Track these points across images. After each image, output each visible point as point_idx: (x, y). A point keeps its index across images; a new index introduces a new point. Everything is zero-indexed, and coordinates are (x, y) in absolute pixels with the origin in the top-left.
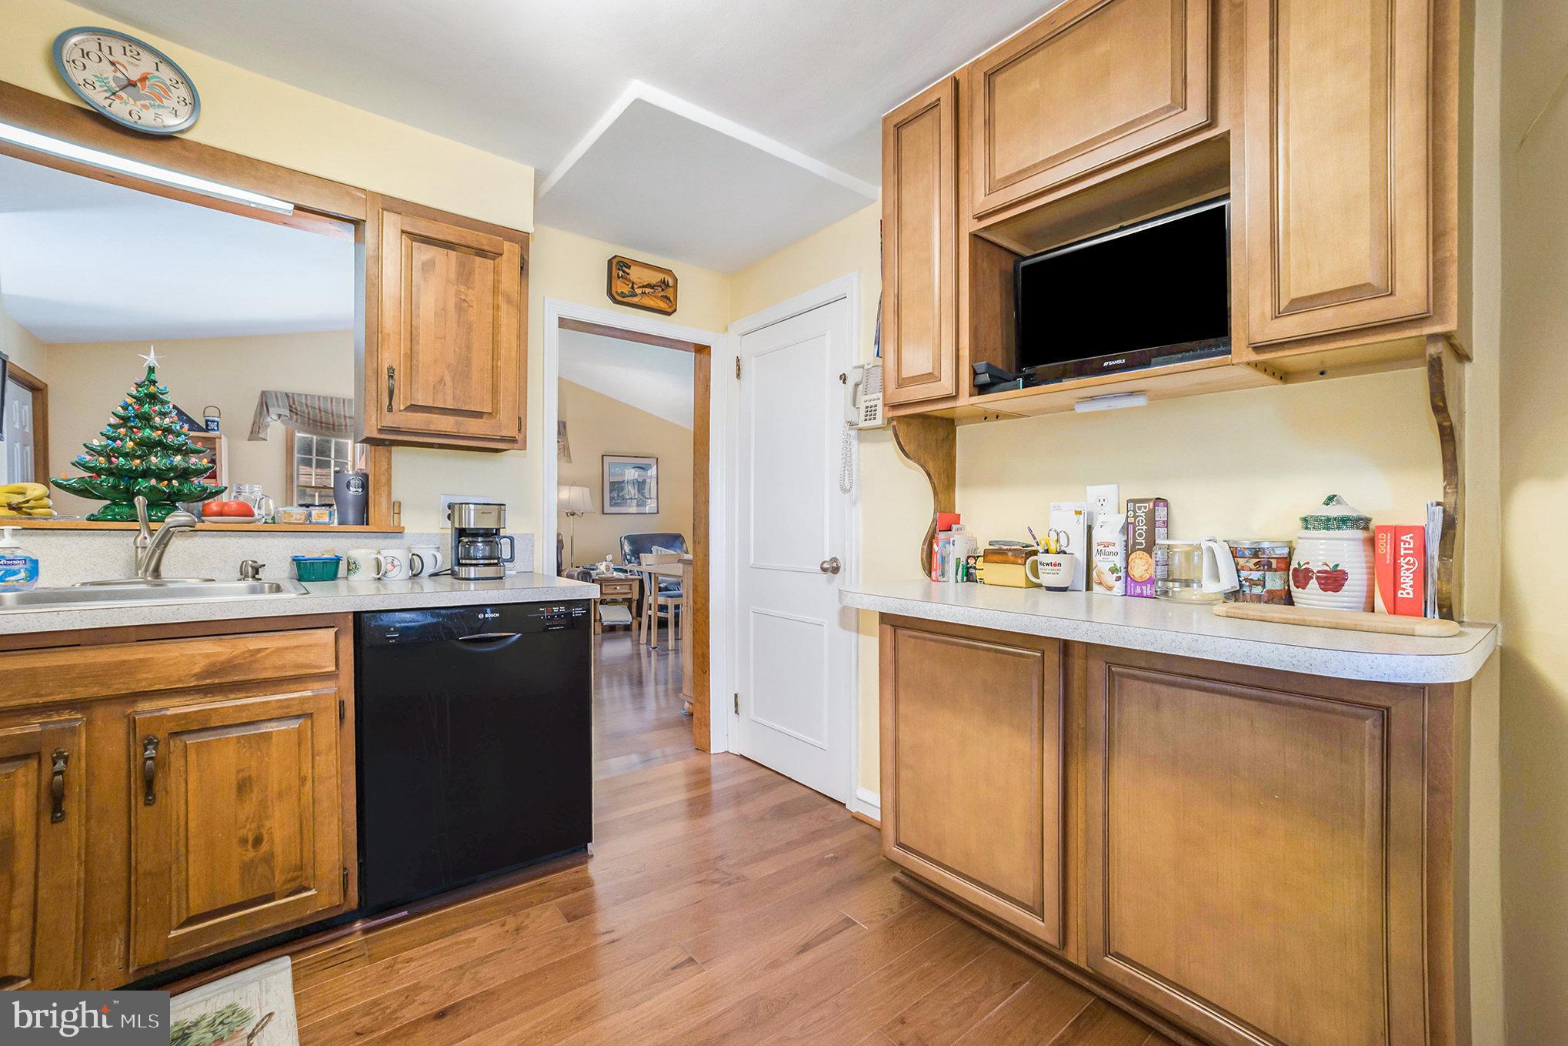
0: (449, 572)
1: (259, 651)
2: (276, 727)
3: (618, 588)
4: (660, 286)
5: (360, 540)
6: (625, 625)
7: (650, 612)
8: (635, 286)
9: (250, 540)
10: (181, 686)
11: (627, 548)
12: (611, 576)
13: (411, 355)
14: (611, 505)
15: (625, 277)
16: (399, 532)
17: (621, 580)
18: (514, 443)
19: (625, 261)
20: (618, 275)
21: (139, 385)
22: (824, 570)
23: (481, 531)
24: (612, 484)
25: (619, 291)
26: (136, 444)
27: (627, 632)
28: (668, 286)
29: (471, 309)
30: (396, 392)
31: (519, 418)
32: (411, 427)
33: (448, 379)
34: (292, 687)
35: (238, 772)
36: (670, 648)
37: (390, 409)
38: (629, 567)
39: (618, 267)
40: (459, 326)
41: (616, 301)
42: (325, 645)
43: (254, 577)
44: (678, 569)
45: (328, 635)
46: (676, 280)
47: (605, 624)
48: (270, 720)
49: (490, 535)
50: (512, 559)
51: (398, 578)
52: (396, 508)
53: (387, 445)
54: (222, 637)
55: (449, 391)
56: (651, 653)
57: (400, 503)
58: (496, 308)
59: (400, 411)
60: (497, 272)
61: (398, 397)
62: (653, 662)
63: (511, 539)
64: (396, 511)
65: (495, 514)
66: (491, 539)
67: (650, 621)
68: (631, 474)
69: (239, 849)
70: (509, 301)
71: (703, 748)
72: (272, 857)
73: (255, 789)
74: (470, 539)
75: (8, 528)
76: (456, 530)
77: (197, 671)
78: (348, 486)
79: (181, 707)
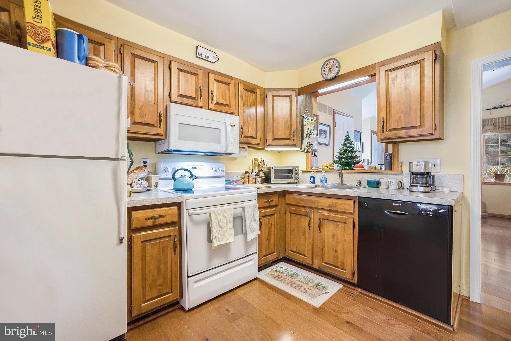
1: (337, 203)
2: (340, 224)
5: (388, 175)
9: (362, 175)
10: (325, 208)
13: (389, 112)
16: (401, 173)
18: (433, 136)
21: (346, 136)
23: (419, 173)
26: (343, 151)
29: (411, 87)
31: (435, 125)
32: (390, 137)
33: (402, 117)
34: (344, 215)
35: (333, 232)
37: (383, 132)
40: (407, 96)
42: (350, 204)
45: (351, 202)
48: (339, 222)
51: (392, 188)
54: (331, 198)
55: (403, 121)
57: (402, 163)
58: (422, 82)
59: (386, 132)
61: (385, 127)
64: (400, 165)
69: (333, 251)
70: (428, 77)
72: (338, 257)
73: (336, 238)
74: (415, 176)
75: (323, 171)
76: (411, 172)
77: (327, 205)
78: (386, 158)
79: (325, 213)
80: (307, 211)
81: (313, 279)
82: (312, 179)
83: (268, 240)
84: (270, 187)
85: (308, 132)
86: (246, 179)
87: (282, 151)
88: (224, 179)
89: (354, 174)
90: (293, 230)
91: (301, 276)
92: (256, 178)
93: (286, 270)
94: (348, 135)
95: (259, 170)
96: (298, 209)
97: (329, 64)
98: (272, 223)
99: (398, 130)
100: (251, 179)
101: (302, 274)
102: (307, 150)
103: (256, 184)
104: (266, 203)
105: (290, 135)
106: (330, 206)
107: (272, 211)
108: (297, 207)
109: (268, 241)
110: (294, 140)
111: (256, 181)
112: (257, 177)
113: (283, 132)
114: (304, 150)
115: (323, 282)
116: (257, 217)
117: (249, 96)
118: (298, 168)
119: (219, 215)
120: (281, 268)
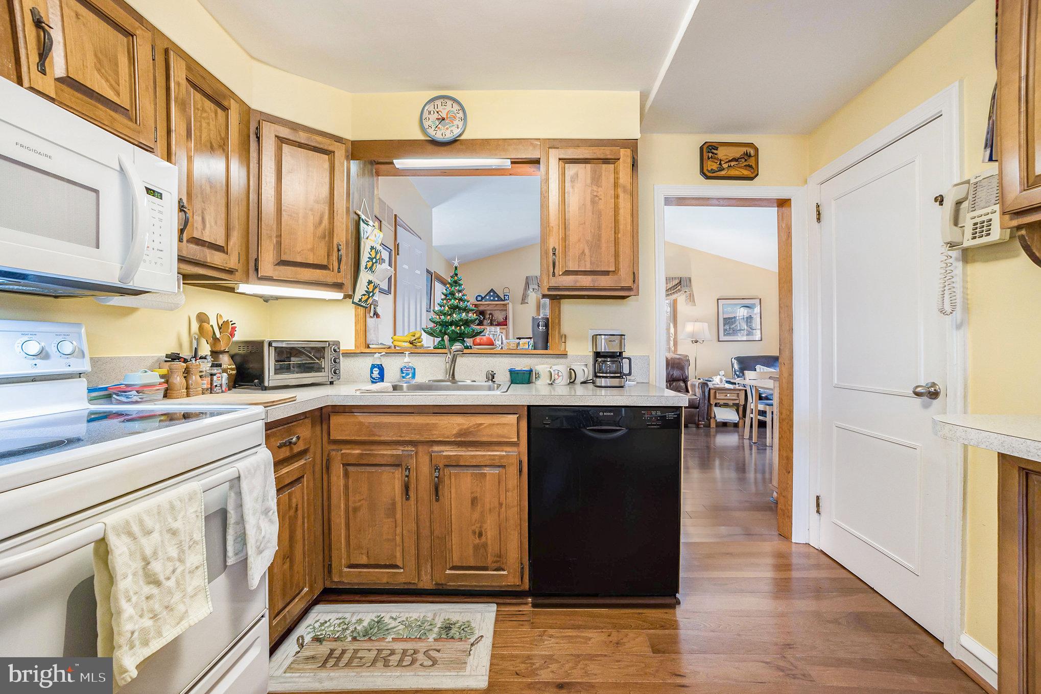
0: (591, 381)
1: (481, 424)
2: (489, 470)
3: (728, 395)
4: (743, 158)
5: (544, 359)
6: (734, 423)
7: (752, 416)
8: (722, 162)
9: (491, 359)
10: (448, 440)
11: (736, 367)
12: (723, 386)
13: (565, 239)
14: (724, 335)
15: (714, 158)
16: (564, 355)
17: (731, 390)
18: (630, 291)
19: (713, 144)
20: (709, 157)
21: (452, 277)
22: (918, 394)
23: (609, 354)
24: (725, 319)
25: (709, 169)
26: (449, 308)
27: (735, 429)
28: (750, 156)
29: (601, 200)
30: (557, 264)
31: (634, 273)
32: (565, 285)
33: (587, 251)
34: (496, 448)
35: (472, 493)
36: (768, 445)
37: (554, 275)
38: (738, 380)
39: (708, 151)
40: (593, 214)
41: (707, 178)
42: (512, 425)
43: (492, 380)
44: (770, 384)
45: (513, 419)
46: (757, 150)
47: (718, 420)
48: (486, 466)
49: (616, 356)
50: (630, 374)
51: (561, 384)
52: (564, 338)
53: (558, 299)
54: (465, 415)
55: (588, 259)
56: (752, 446)
57: (565, 336)
58: (617, 197)
59: (560, 275)
60: (617, 172)
61: (558, 267)
62: (753, 455)
63: (630, 359)
64: (563, 341)
65: (617, 342)
66: (616, 359)
67: (752, 422)
68: (742, 313)
69: (472, 537)
70: (625, 191)
71: (785, 535)
72: (487, 545)
73: (479, 505)
74: (603, 359)
75: (407, 353)
76: (594, 352)
77: (455, 432)
78: (538, 326)
79: (450, 452)
80: (400, 452)
81: (428, 619)
82: (376, 372)
83: (288, 559)
84: (293, 399)
85: (371, 255)
86: (178, 380)
87: (277, 298)
88: (82, 385)
89: (477, 357)
90: (356, 510)
91: (393, 624)
92: (212, 375)
93: (343, 622)
94: (456, 275)
95: (217, 349)
96: (370, 450)
97: (440, 108)
98: (297, 505)
99: (580, 275)
100: (195, 378)
101: (393, 618)
102: (366, 301)
103: (211, 393)
104: (284, 449)
105: (328, 256)
106: (463, 433)
107: (297, 468)
108: (367, 447)
109: (290, 560)
110: (339, 272)
111: (211, 384)
112: (215, 371)
113: (309, 246)
114: (360, 300)
115: (454, 618)
116: (273, 500)
117: (206, 112)
118: (337, 343)
119: (149, 533)
120: (326, 625)
